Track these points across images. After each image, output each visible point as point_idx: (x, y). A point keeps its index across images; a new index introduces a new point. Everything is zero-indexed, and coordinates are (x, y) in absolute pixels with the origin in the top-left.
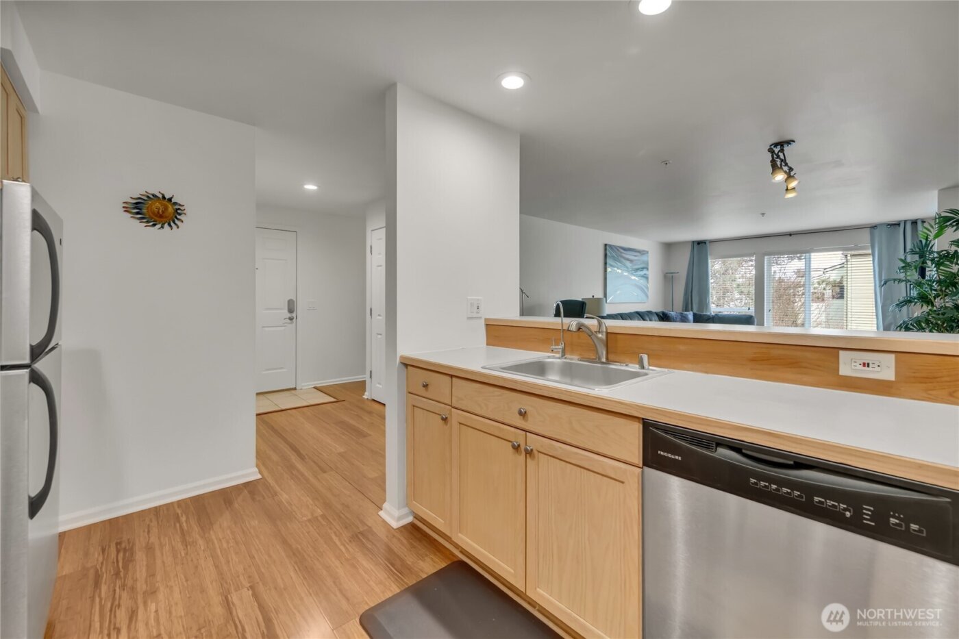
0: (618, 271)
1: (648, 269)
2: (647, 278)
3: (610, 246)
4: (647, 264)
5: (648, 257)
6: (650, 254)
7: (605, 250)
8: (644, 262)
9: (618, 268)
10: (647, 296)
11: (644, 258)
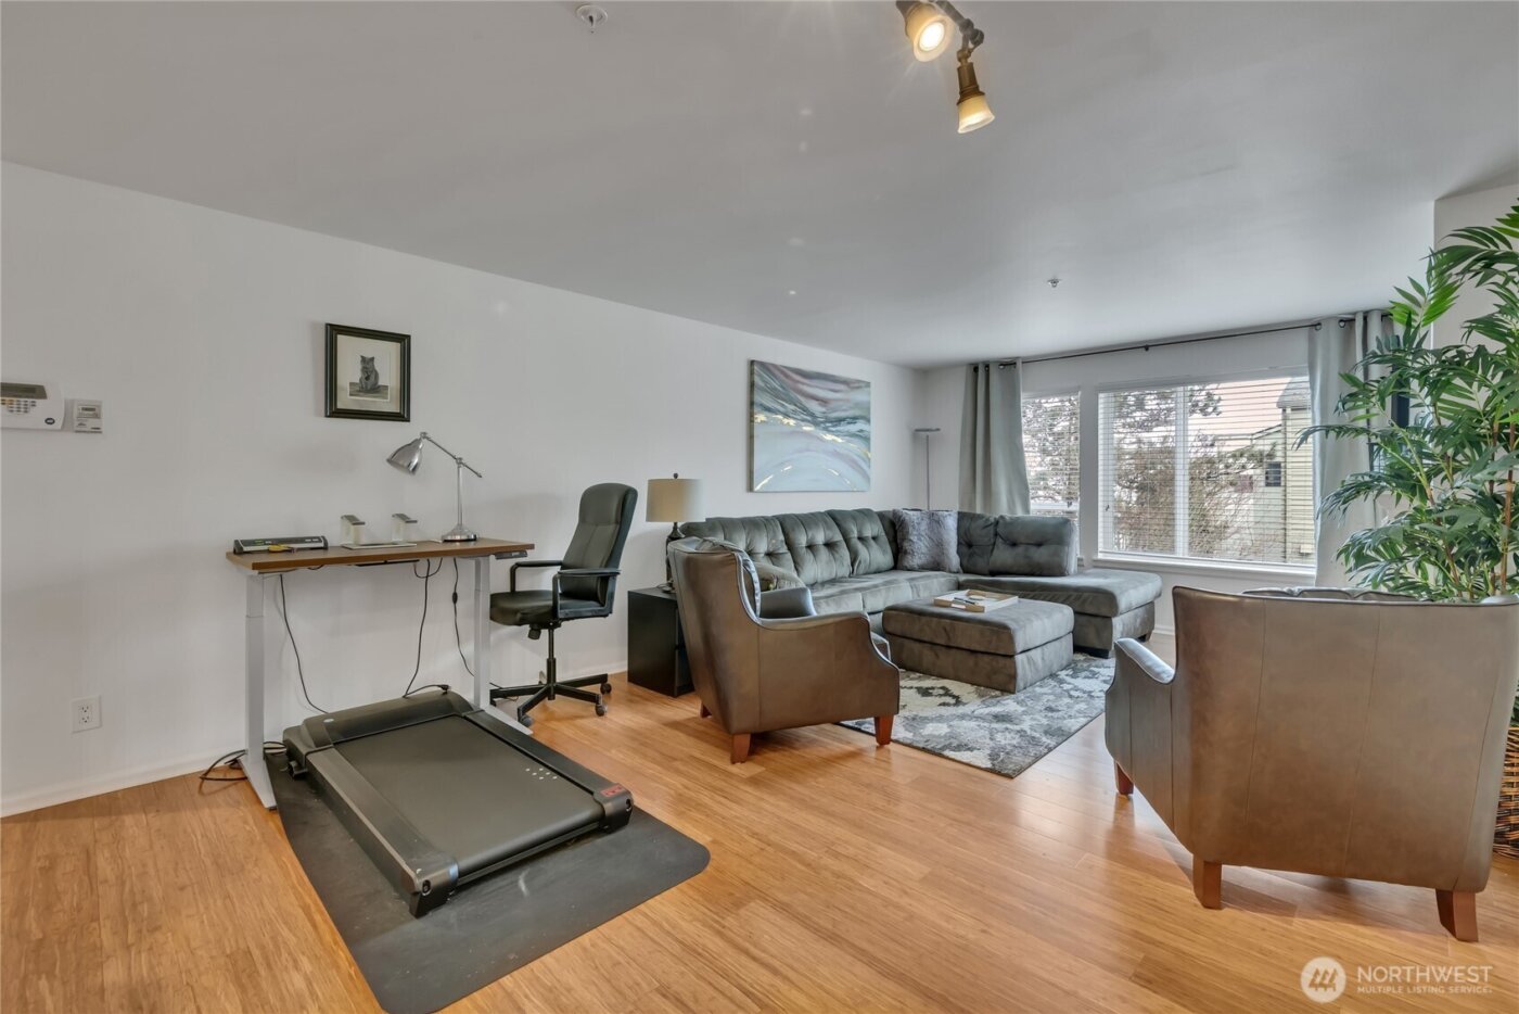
0: (786, 421)
1: (868, 421)
2: (867, 440)
3: (763, 365)
4: (869, 409)
5: (869, 394)
6: (872, 385)
7: (752, 373)
8: (857, 405)
9: (786, 415)
10: (867, 478)
11: (859, 396)
